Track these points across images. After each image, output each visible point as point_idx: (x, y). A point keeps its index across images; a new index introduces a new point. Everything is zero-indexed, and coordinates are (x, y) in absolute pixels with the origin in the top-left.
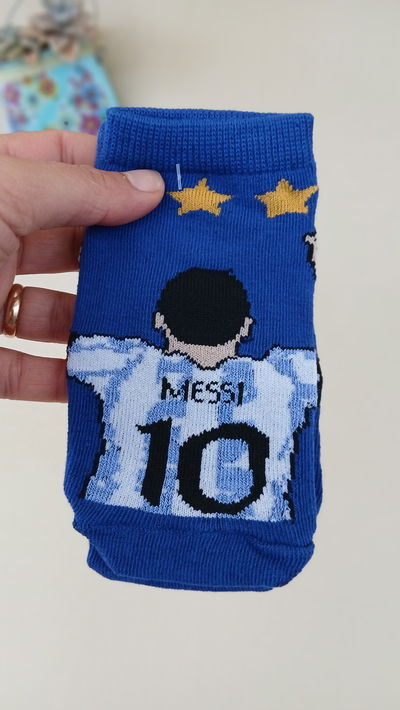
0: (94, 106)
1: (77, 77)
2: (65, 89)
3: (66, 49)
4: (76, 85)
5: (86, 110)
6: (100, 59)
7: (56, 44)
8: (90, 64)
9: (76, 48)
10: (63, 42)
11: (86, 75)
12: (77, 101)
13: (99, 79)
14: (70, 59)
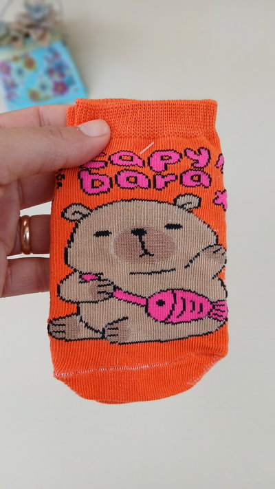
0: (62, 75)
1: (50, 56)
2: (42, 64)
3: (42, 38)
4: (49, 61)
5: (57, 78)
6: (65, 43)
7: (34, 34)
8: (58, 47)
9: (48, 36)
10: (39, 32)
11: (56, 55)
12: (50, 72)
13: (65, 57)
14: (45, 44)
